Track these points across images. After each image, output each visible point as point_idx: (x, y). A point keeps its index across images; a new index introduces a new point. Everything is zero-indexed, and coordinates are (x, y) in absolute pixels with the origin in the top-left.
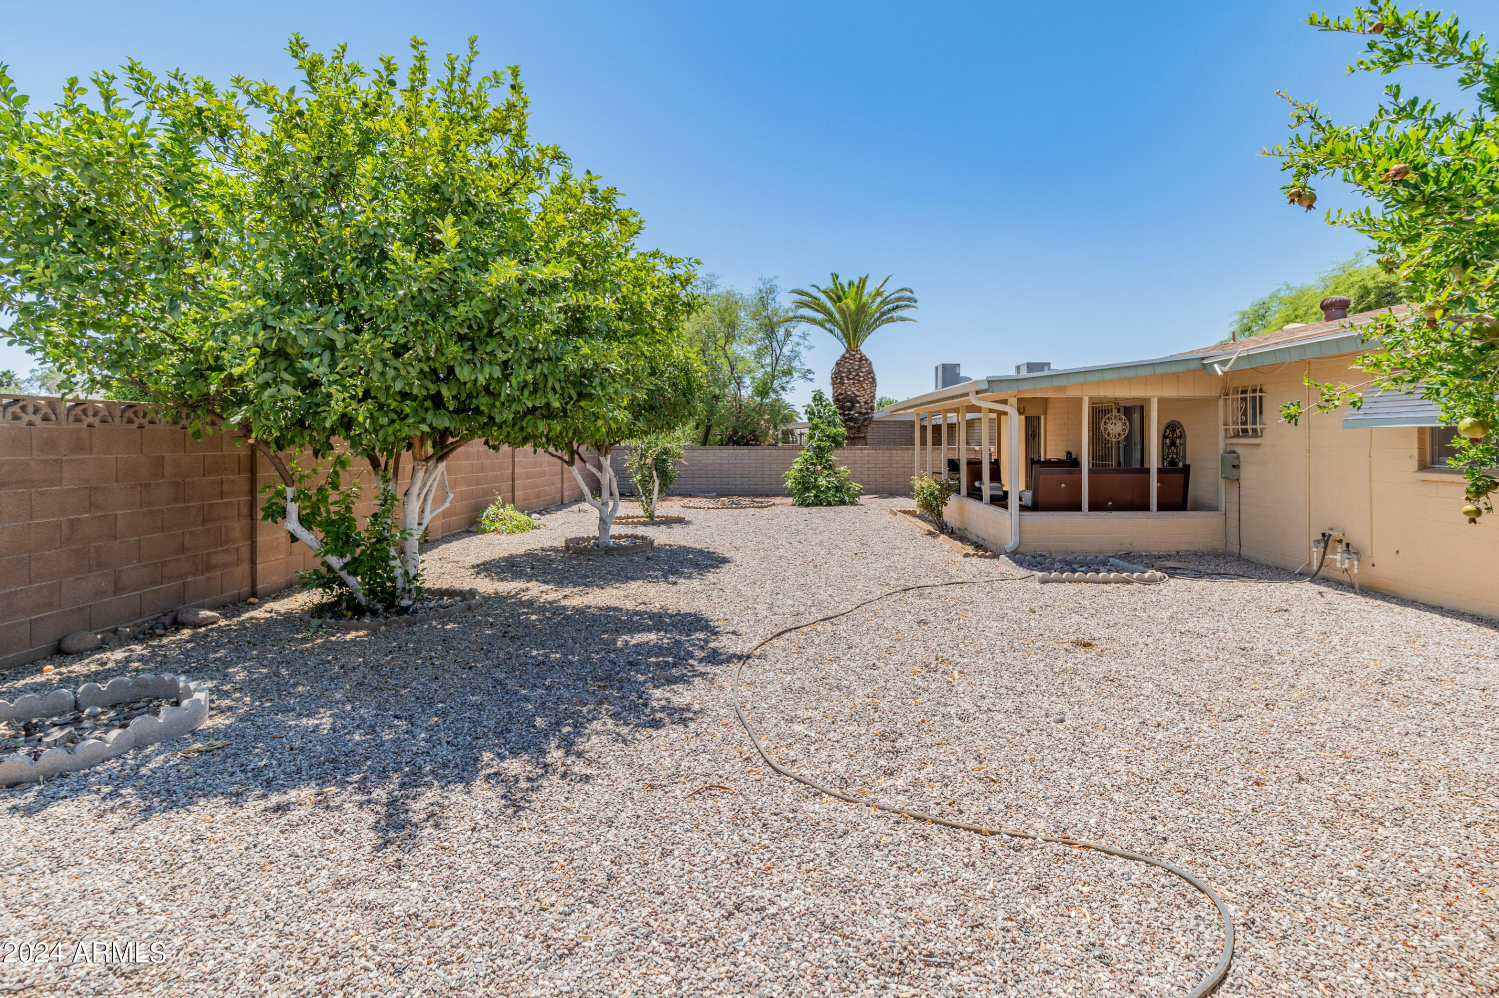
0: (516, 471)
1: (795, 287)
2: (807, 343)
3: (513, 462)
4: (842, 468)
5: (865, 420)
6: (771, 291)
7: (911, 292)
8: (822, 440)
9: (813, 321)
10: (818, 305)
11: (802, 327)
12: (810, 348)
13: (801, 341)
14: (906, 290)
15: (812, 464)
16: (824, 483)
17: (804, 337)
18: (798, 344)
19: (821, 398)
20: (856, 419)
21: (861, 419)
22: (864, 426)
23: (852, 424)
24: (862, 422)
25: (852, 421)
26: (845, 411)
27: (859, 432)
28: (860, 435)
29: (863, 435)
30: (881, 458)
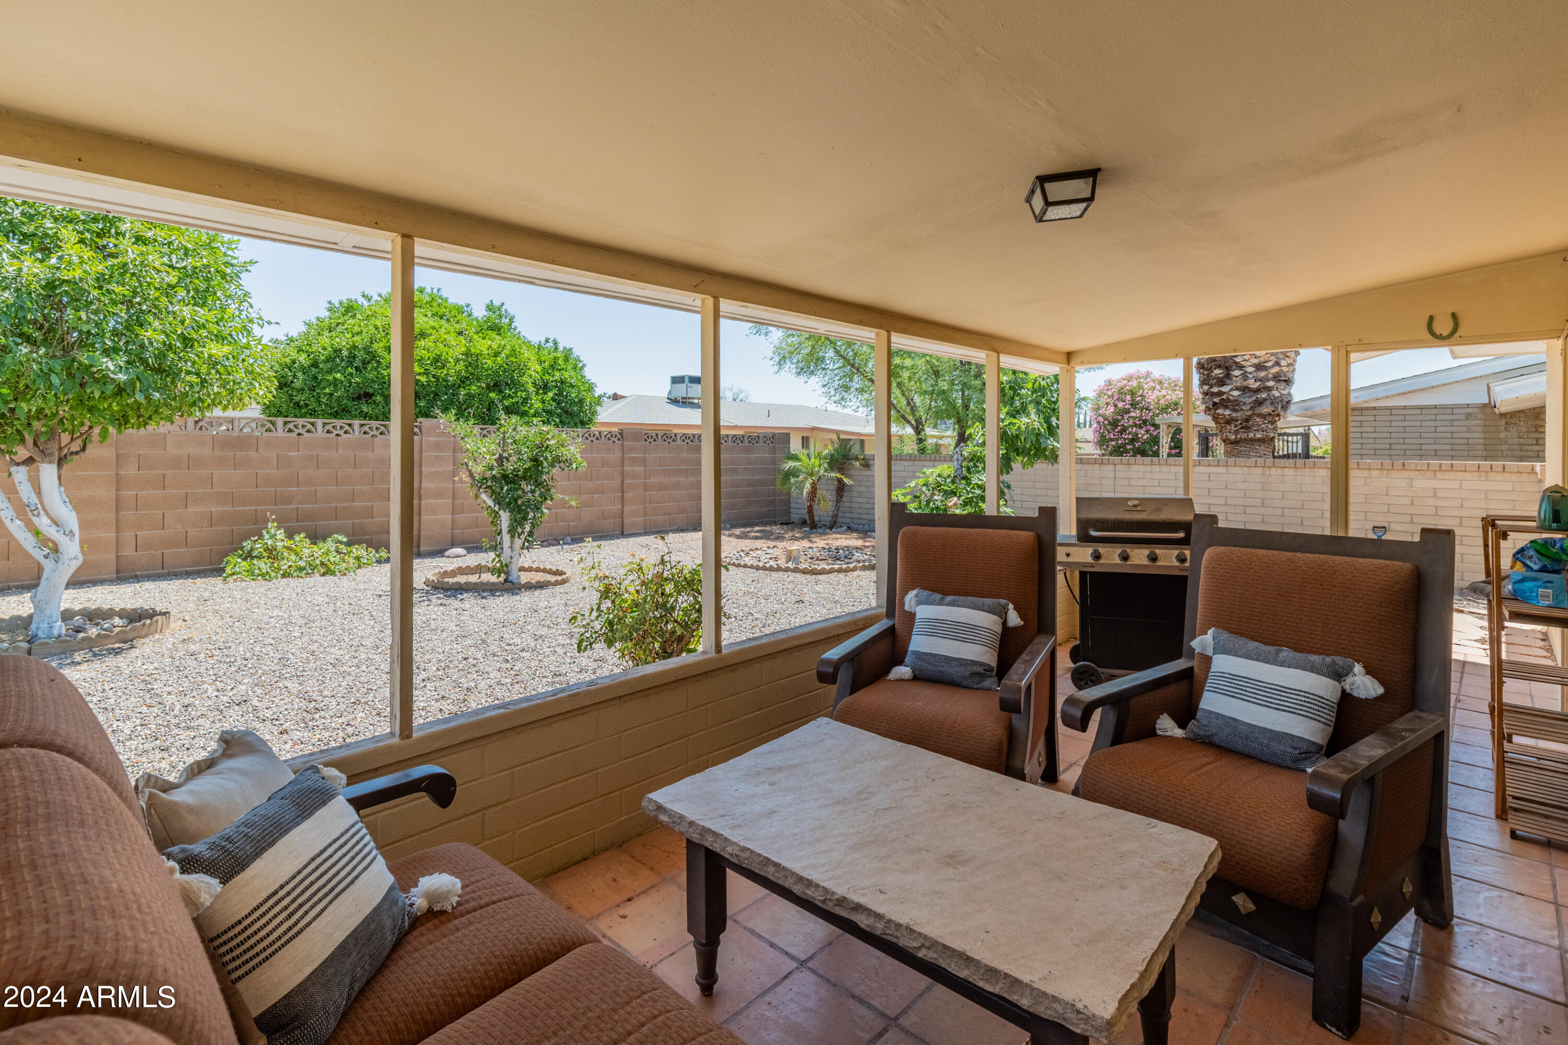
21: (1248, 401)
22: (1259, 415)
23: (1227, 412)
24: (1252, 408)
25: (1226, 407)
26: (1212, 386)
27: (1247, 428)
28: (1251, 435)
29: (1259, 436)
30: (1240, 486)
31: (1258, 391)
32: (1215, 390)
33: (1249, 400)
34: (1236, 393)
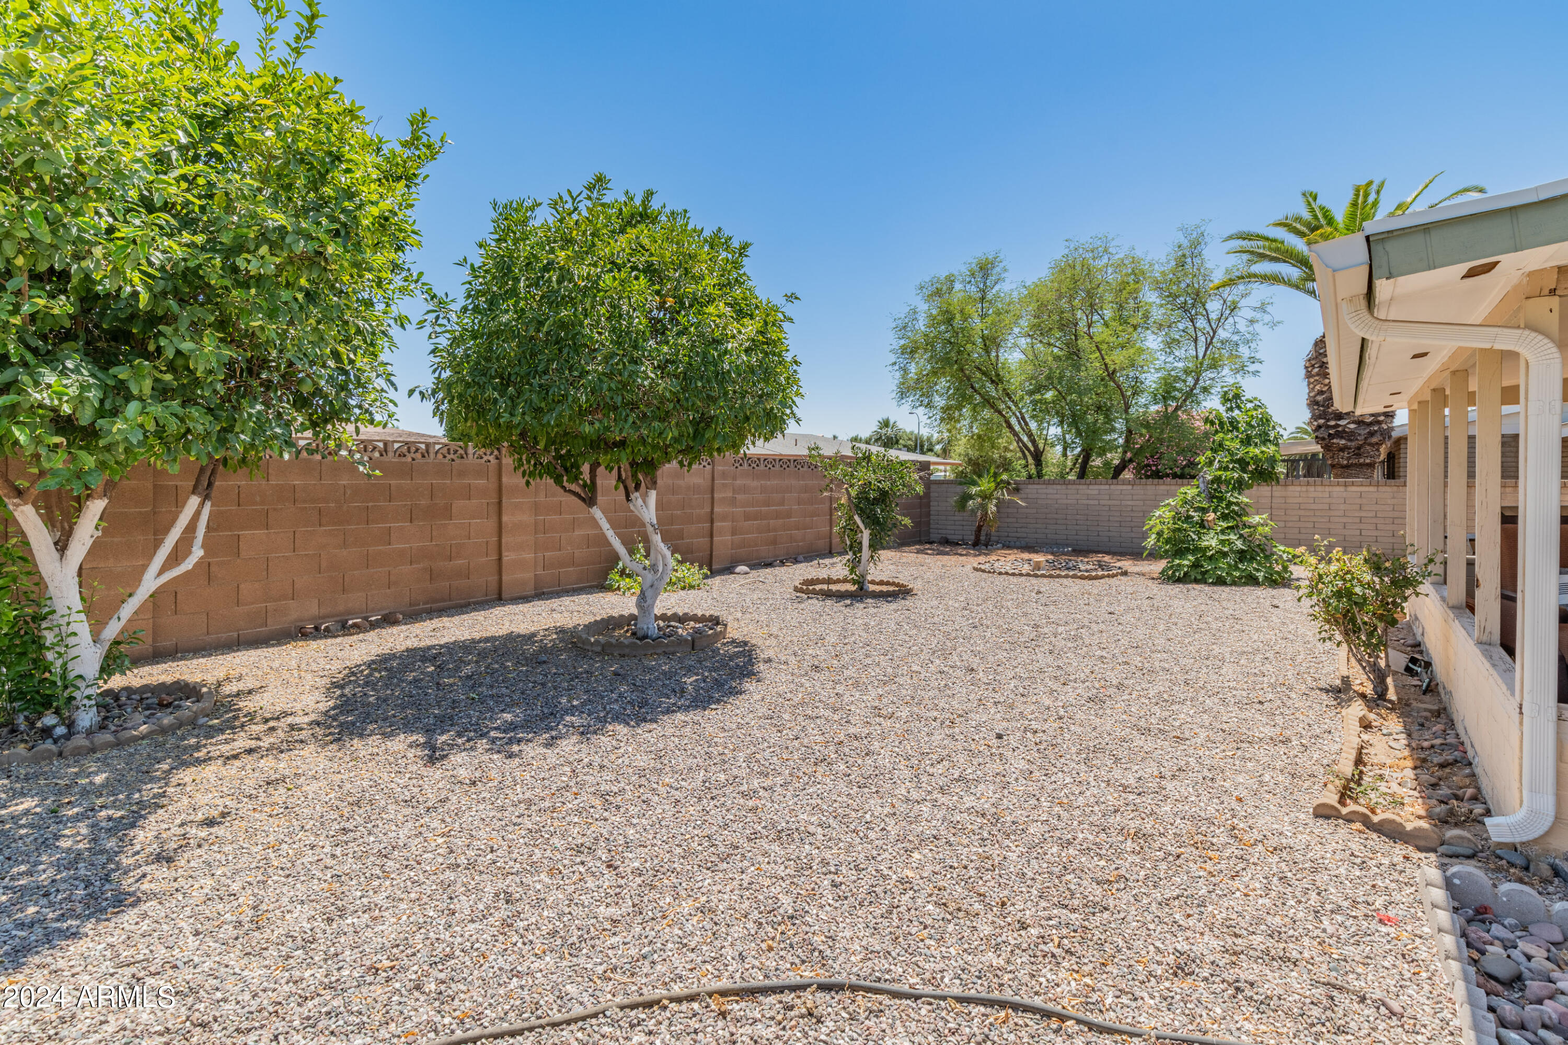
0: (716, 510)
1: (1233, 231)
2: (1267, 318)
3: (713, 498)
4: (1256, 519)
5: (1372, 434)
6: (1196, 244)
7: (1481, 191)
8: (1226, 469)
9: (1275, 279)
10: (1277, 250)
11: (1260, 292)
12: (1274, 324)
13: (1258, 315)
14: (1467, 190)
15: (1198, 509)
16: (1214, 543)
17: (1262, 308)
18: (1252, 322)
19: (1237, 396)
20: (1352, 433)
21: (1362, 432)
22: (1370, 444)
23: (1343, 442)
24: (1366, 439)
25: (1342, 438)
26: (1328, 420)
27: (1359, 455)
28: (1362, 461)
29: (1368, 461)
30: (1389, 502)
31: (1371, 424)
32: (1332, 423)
33: (1364, 431)
34: (1352, 426)
